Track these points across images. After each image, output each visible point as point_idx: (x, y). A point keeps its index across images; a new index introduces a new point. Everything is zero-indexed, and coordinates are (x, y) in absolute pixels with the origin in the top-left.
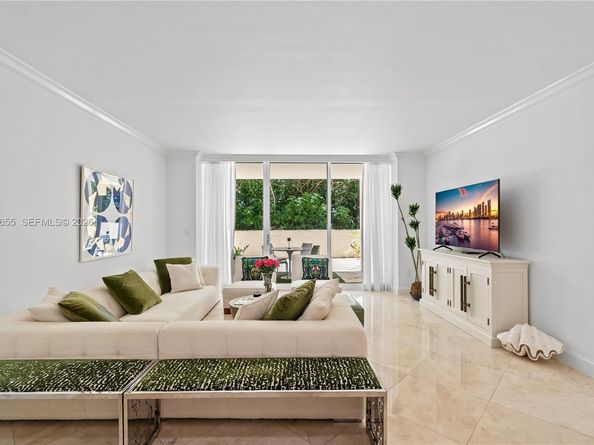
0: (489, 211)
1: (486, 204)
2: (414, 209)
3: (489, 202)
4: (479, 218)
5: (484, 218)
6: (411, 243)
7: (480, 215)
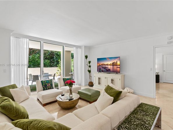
0: (117, 64)
1: (116, 62)
2: (90, 62)
3: (117, 62)
4: (113, 65)
5: (115, 65)
6: (90, 71)
7: (113, 64)
